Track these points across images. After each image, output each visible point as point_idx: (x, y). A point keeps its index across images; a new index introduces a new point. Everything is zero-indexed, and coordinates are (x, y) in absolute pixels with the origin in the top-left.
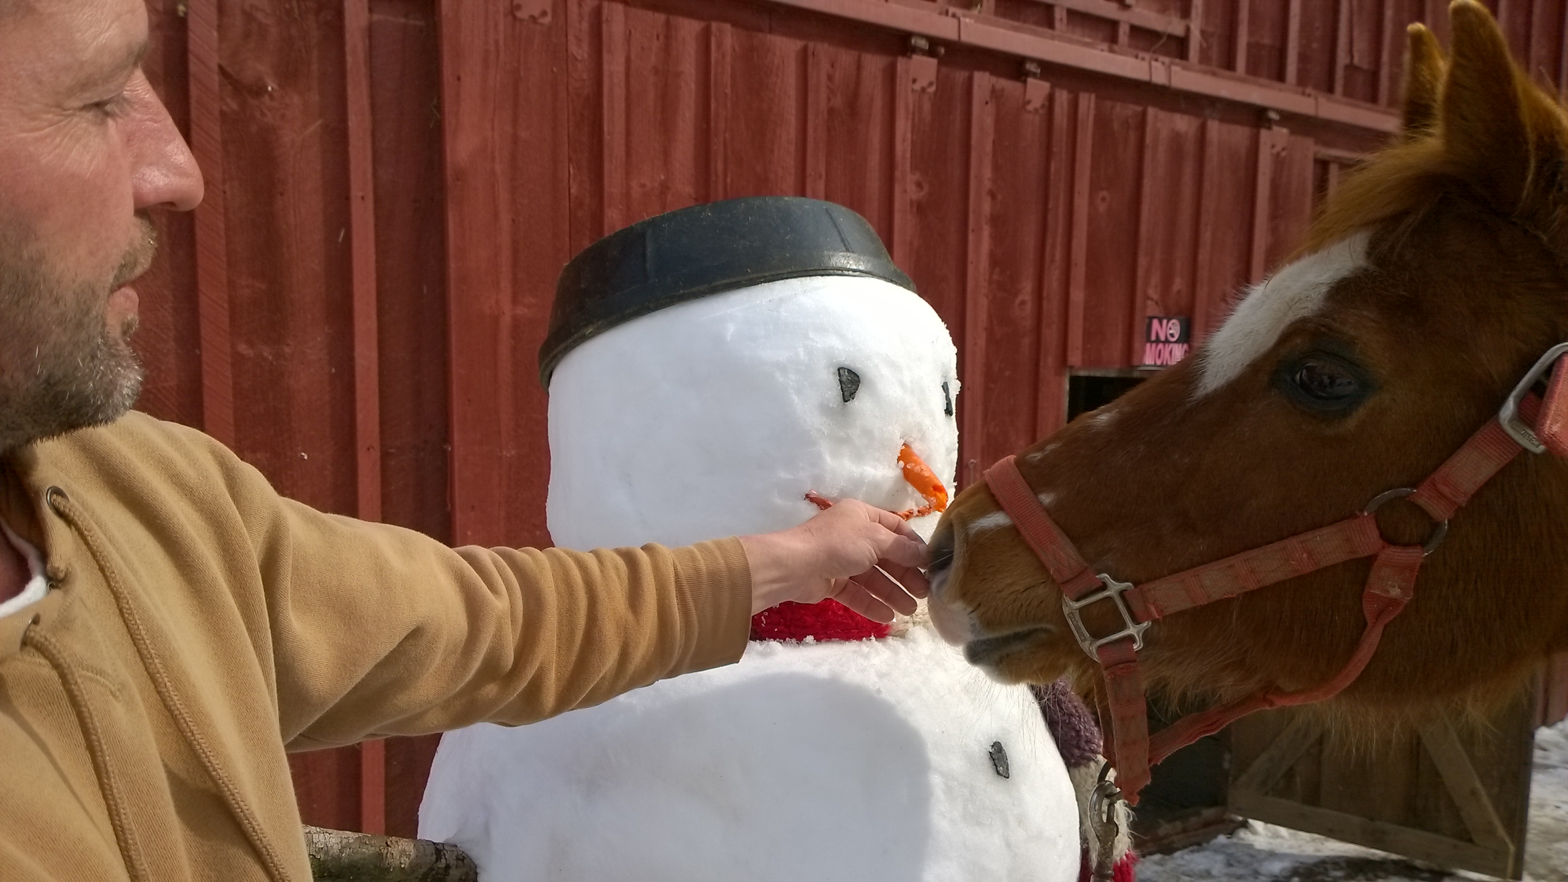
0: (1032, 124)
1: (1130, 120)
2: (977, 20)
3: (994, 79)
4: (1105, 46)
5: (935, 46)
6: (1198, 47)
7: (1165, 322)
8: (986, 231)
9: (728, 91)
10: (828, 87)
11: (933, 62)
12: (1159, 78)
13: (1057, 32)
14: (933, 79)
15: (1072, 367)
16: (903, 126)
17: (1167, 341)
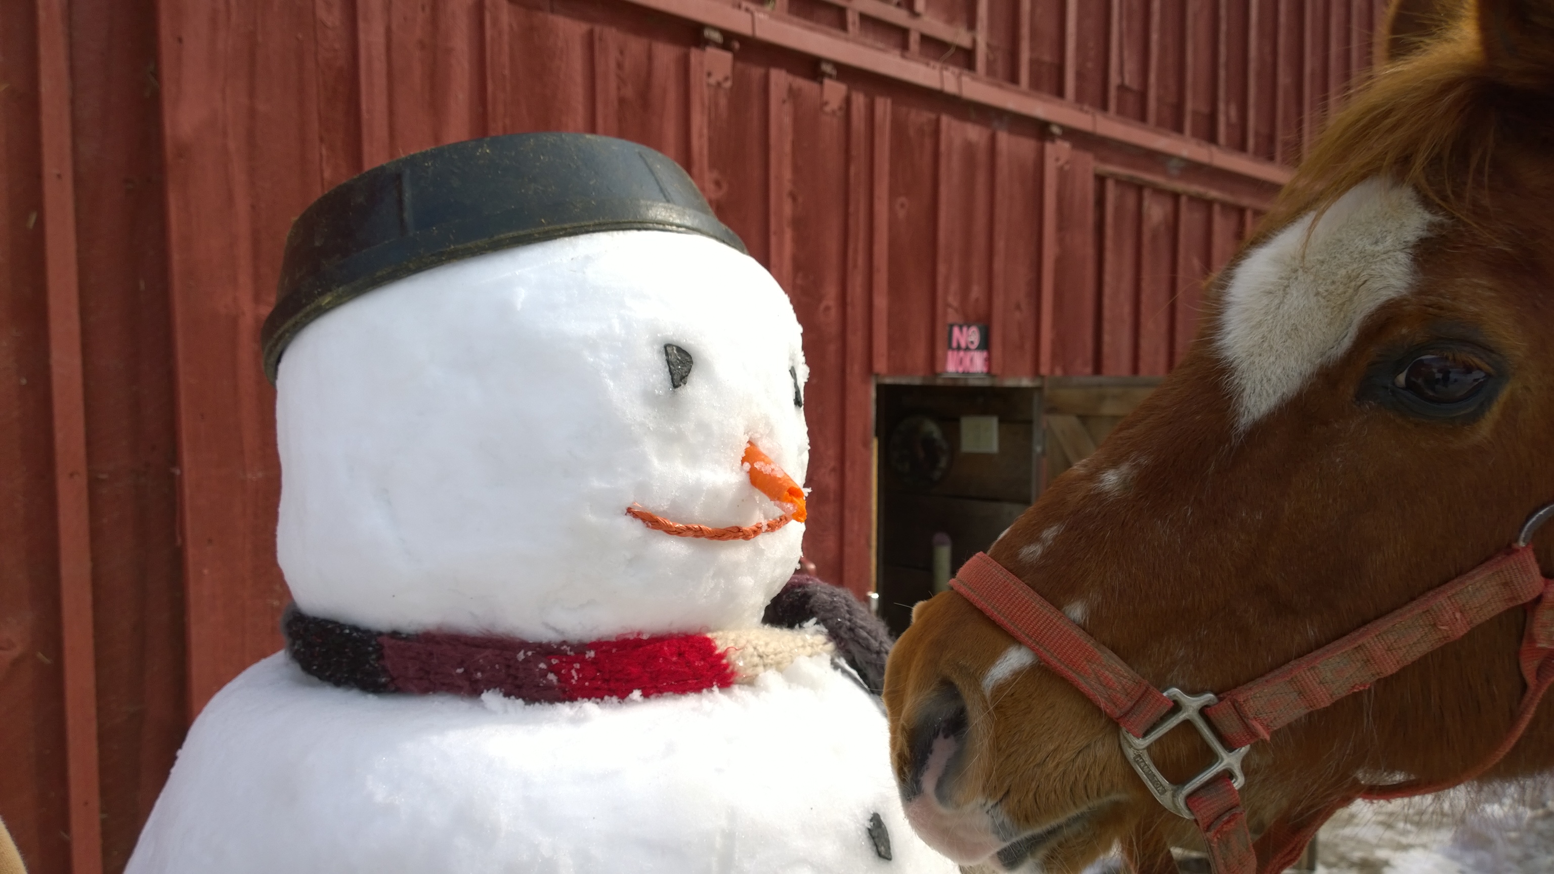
0: (831, 126)
1: (925, 127)
2: (771, 16)
3: (790, 78)
4: (897, 52)
5: (729, 39)
6: (984, 59)
7: (965, 329)
8: (788, 234)
9: (507, 72)
10: (618, 76)
11: (728, 56)
12: (950, 87)
13: (850, 35)
14: (729, 73)
15: (877, 375)
16: (699, 121)
17: (967, 349)
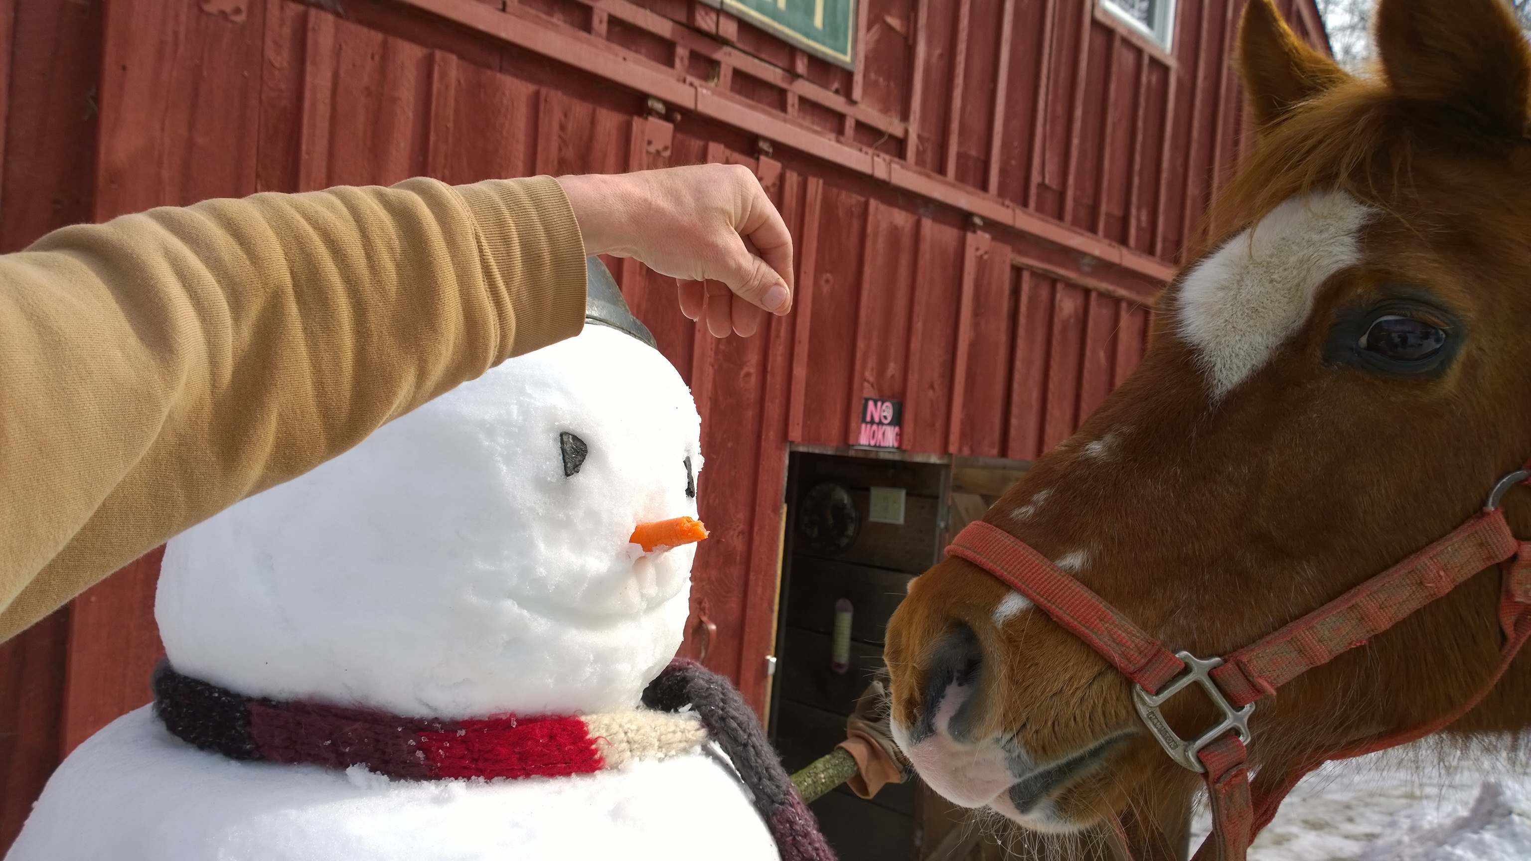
1: (853, 209)
2: (714, 92)
3: (726, 152)
4: (833, 136)
5: (672, 111)
6: (915, 149)
7: (879, 404)
9: (450, 125)
10: (560, 137)
11: (670, 126)
12: (881, 173)
13: (789, 116)
14: (669, 143)
15: (791, 443)
17: (880, 423)
